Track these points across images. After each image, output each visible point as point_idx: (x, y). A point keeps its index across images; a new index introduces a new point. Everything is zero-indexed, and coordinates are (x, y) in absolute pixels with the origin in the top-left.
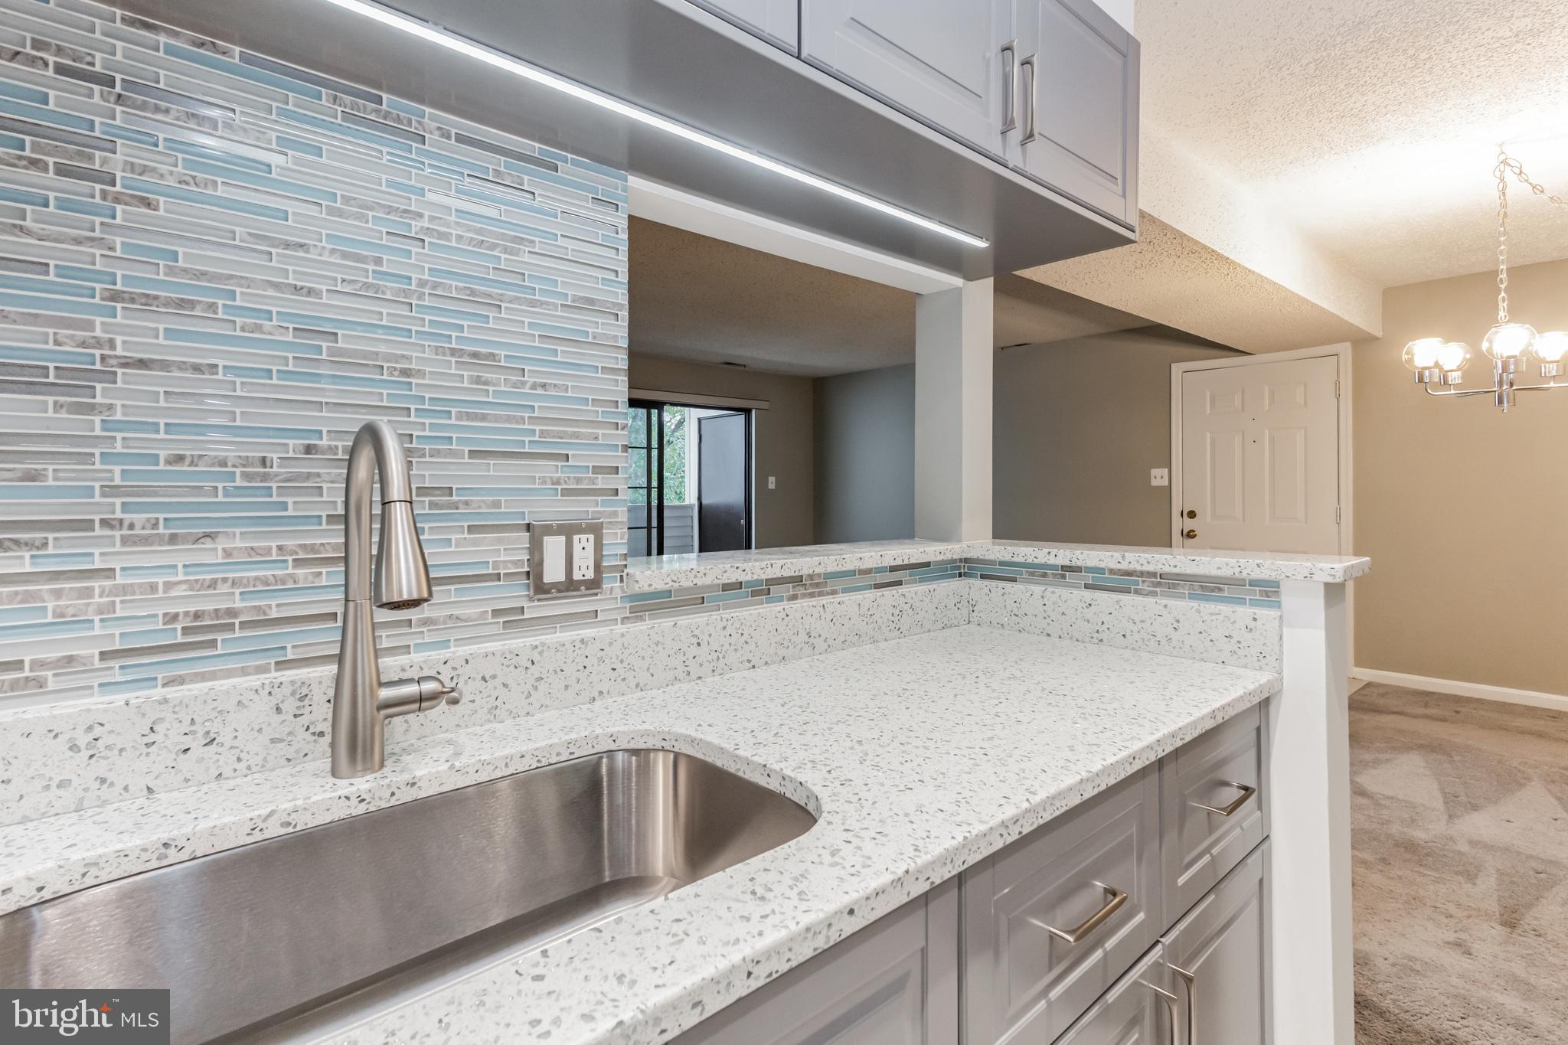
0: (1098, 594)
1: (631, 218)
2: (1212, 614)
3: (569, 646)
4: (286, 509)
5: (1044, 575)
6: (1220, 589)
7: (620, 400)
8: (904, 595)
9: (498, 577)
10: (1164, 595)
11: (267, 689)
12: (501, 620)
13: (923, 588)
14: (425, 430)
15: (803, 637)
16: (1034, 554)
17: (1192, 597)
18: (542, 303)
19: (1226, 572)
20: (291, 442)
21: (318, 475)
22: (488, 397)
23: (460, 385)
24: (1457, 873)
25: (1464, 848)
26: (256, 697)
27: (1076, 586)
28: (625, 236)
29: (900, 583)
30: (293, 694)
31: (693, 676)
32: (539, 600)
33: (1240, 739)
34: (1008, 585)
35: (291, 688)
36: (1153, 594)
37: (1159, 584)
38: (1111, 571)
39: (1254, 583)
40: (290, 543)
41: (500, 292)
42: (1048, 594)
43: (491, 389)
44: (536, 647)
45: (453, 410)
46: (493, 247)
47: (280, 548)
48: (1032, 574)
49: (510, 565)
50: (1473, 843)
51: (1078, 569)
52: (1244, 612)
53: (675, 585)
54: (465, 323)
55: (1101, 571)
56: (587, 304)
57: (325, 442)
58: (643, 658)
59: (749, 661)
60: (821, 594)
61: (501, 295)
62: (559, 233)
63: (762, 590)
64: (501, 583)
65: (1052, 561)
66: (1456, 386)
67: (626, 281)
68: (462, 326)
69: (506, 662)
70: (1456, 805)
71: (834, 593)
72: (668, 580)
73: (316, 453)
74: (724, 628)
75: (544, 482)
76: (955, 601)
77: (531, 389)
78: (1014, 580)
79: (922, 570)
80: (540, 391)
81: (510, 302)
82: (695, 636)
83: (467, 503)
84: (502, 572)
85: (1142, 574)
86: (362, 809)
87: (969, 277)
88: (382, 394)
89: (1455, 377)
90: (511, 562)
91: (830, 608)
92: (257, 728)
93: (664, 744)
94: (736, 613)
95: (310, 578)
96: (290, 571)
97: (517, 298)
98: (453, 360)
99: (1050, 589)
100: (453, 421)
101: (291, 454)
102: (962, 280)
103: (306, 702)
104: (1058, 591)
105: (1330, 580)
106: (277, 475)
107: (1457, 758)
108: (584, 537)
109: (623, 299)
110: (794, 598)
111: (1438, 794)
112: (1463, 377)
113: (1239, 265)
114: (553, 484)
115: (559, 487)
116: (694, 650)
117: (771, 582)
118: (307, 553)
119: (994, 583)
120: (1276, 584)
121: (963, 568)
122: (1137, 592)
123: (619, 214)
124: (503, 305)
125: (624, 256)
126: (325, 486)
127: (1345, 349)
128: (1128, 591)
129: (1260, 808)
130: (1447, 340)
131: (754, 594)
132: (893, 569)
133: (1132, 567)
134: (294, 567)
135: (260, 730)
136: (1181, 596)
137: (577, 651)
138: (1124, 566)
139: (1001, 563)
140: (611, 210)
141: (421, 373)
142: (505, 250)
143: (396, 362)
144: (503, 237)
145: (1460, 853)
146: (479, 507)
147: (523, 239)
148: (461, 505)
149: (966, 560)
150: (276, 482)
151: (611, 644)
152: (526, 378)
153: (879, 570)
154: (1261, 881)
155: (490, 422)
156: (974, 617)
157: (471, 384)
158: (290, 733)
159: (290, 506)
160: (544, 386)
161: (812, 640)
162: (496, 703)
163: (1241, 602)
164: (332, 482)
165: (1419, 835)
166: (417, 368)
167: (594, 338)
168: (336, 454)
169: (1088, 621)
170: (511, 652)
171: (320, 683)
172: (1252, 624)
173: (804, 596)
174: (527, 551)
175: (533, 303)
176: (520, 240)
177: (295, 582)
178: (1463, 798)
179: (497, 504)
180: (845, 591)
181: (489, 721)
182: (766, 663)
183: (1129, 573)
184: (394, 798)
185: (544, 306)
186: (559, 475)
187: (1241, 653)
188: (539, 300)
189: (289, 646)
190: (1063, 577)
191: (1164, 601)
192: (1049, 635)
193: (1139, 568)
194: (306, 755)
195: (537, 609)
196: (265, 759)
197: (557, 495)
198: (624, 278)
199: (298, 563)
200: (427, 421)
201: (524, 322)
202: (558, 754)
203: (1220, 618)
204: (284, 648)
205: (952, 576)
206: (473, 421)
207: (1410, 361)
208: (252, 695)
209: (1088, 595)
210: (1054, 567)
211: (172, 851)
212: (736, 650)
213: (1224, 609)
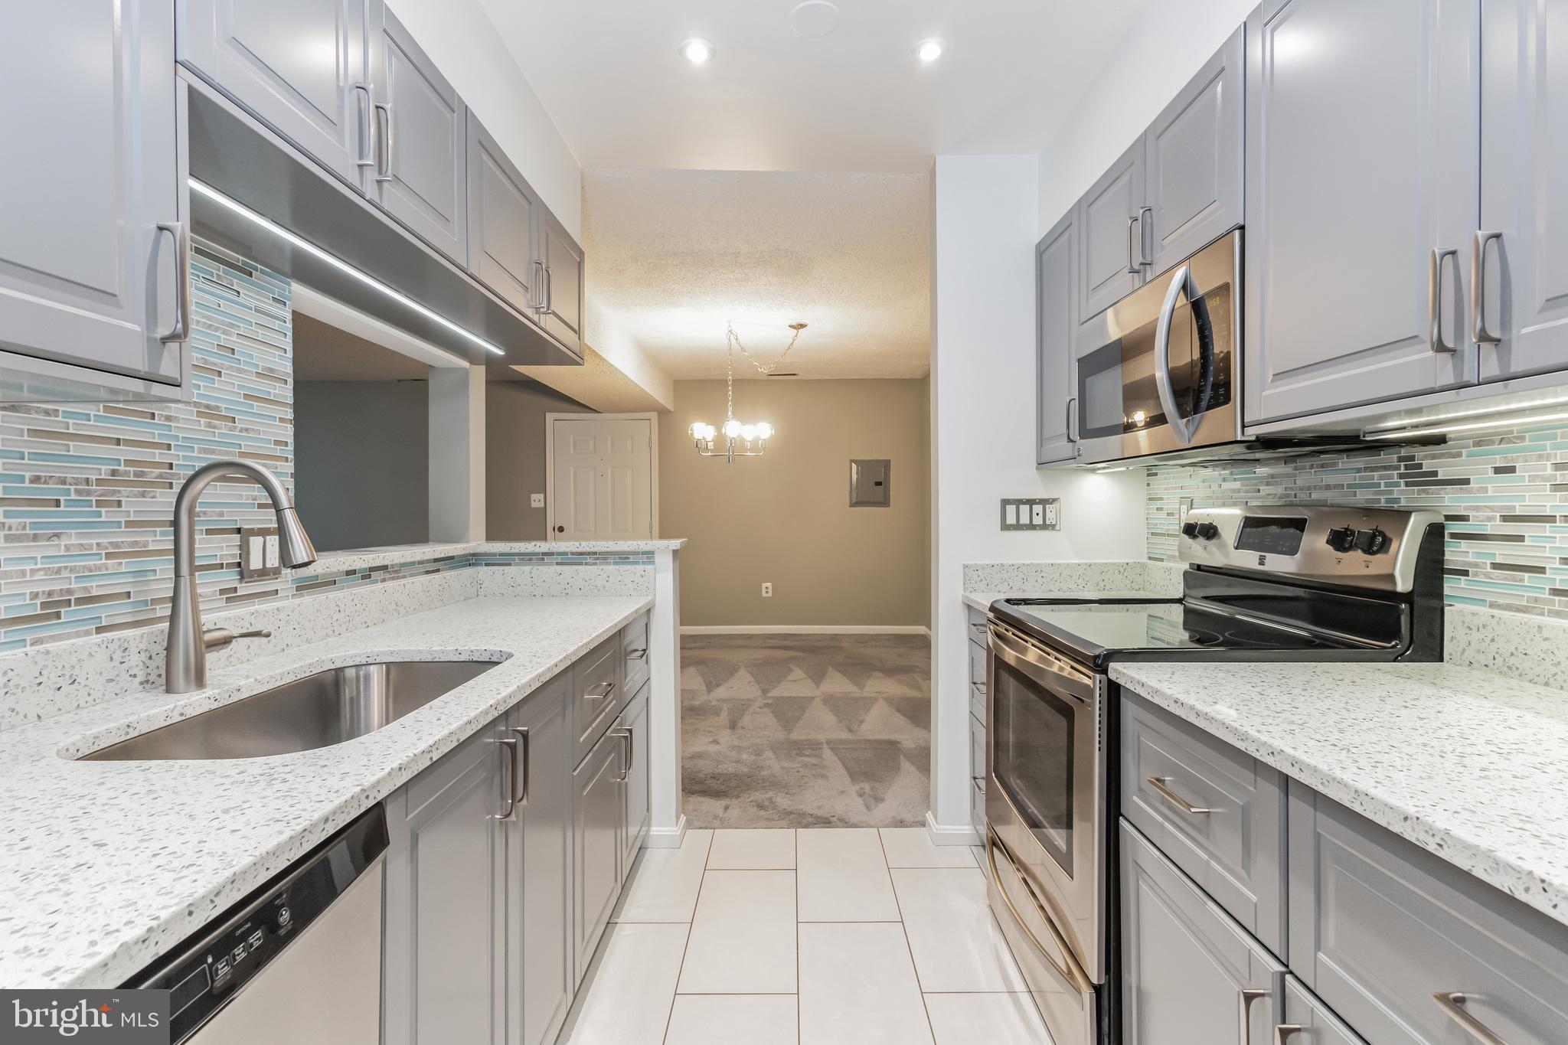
0: (565, 568)
1: (294, 312)
2: (625, 571)
3: (271, 613)
4: (100, 517)
5: (531, 560)
6: (628, 558)
7: (289, 441)
8: (445, 578)
9: (221, 566)
10: (601, 564)
11: (105, 644)
12: (225, 597)
13: (454, 573)
14: (179, 460)
15: (393, 606)
16: (526, 547)
17: (615, 563)
18: (245, 371)
19: (632, 549)
20: (103, 467)
21: (119, 492)
22: (215, 437)
23: (197, 428)
24: (713, 714)
25: (714, 703)
26: (98, 650)
27: (551, 564)
28: (291, 326)
29: (438, 570)
30: (120, 647)
31: (337, 633)
32: (246, 582)
33: (637, 630)
34: (507, 568)
35: (118, 643)
36: (595, 564)
37: (598, 559)
38: (572, 554)
39: (644, 553)
40: (104, 541)
41: (222, 362)
42: (534, 570)
43: (217, 431)
44: (253, 614)
45: (196, 446)
46: (217, 329)
47: (98, 544)
48: (522, 559)
49: (229, 557)
50: (718, 700)
51: (552, 554)
52: (639, 568)
53: (329, 570)
54: (202, 384)
55: (566, 554)
56: (268, 374)
57: (122, 468)
58: (310, 621)
59: (366, 623)
60: (398, 578)
61: (222, 364)
62: (254, 321)
63: (368, 574)
64: (224, 570)
65: (537, 550)
66: (712, 451)
67: (291, 357)
68: (199, 386)
69: (237, 624)
70: (710, 687)
71: (405, 577)
72: (325, 567)
73: (117, 476)
74: (353, 600)
75: (248, 499)
76: (470, 582)
77: (240, 432)
78: (510, 564)
79: (449, 561)
80: (244, 434)
81: (227, 370)
82: (338, 606)
83: (205, 513)
84: (225, 562)
85: (589, 554)
86: (215, 705)
87: (472, 362)
88: (154, 433)
89: (711, 445)
90: (230, 555)
91: (407, 586)
92: (99, 671)
93: (368, 659)
94: (354, 590)
95: (116, 566)
96: (104, 561)
97: (231, 367)
98: (195, 410)
99: (535, 567)
100: (196, 454)
101: (103, 477)
102: (468, 364)
103: (127, 653)
104: (540, 568)
105: (675, 548)
106: (96, 491)
107: (711, 665)
108: (273, 537)
109: (290, 370)
110: (384, 580)
111: (703, 684)
112: (714, 444)
113: (606, 361)
114: (253, 500)
115: (256, 502)
116: (336, 616)
117: (373, 569)
118: (114, 549)
119: (496, 568)
120: (652, 553)
121: (471, 560)
122: (586, 564)
123: (287, 309)
124: (223, 371)
125: (289, 339)
126: (123, 499)
127: (654, 416)
128: (581, 564)
129: (647, 663)
130: (708, 424)
131: (363, 577)
132: (436, 560)
133: (584, 550)
134: (106, 559)
135: (101, 673)
136: (609, 564)
137: (276, 617)
138: (580, 550)
139: (501, 555)
140: (282, 306)
141: (176, 419)
142: (224, 332)
143: (163, 411)
144: (223, 323)
145: (713, 706)
146: (212, 516)
147: (233, 324)
148: (201, 514)
149: (474, 555)
150: (96, 496)
151: (293, 611)
152: (236, 424)
153: (428, 561)
154: (647, 699)
155: (217, 455)
156: (482, 592)
157: (206, 427)
158: (118, 675)
159: (103, 514)
160: (247, 430)
161: (398, 608)
162: (231, 653)
163: (637, 563)
164: (128, 497)
165: (696, 703)
166: (175, 415)
167: (275, 396)
168: (129, 477)
169: (559, 584)
170: (239, 617)
171: (135, 639)
172: (643, 573)
173: (390, 579)
174: (238, 548)
175: (240, 371)
176: (232, 325)
177: (107, 569)
178: (714, 683)
179: (222, 514)
180: (411, 575)
181: (226, 665)
182: (375, 624)
183: (582, 554)
184: (231, 698)
185: (246, 373)
186: (256, 493)
187: (639, 589)
188: (243, 369)
189: (103, 616)
190: (543, 559)
191: (602, 567)
192: (535, 596)
193: (588, 550)
194: (126, 691)
195: (244, 589)
196: (104, 694)
197: (255, 508)
198: (290, 354)
199: (109, 556)
200: (181, 454)
201: (234, 384)
202: (305, 672)
203: (629, 572)
204: (100, 618)
205: (465, 566)
206: (207, 454)
207: (692, 434)
208: (96, 648)
209: (559, 568)
210: (537, 554)
211: (131, 730)
212: (358, 615)
213: (630, 567)
